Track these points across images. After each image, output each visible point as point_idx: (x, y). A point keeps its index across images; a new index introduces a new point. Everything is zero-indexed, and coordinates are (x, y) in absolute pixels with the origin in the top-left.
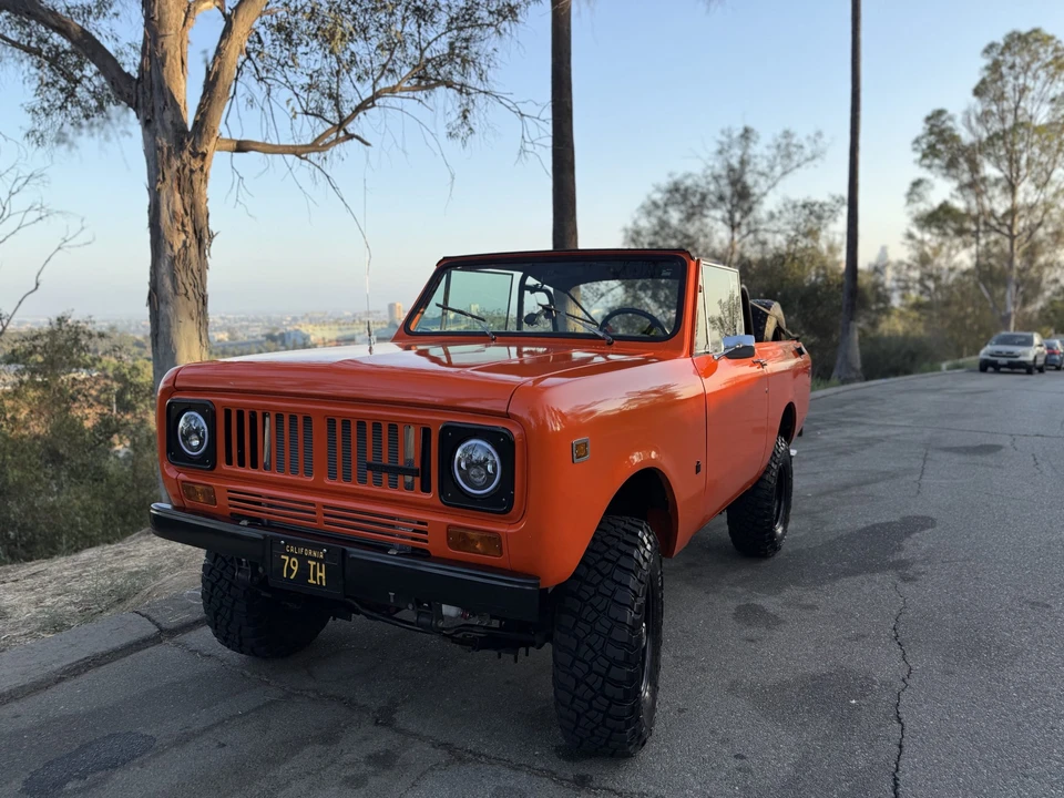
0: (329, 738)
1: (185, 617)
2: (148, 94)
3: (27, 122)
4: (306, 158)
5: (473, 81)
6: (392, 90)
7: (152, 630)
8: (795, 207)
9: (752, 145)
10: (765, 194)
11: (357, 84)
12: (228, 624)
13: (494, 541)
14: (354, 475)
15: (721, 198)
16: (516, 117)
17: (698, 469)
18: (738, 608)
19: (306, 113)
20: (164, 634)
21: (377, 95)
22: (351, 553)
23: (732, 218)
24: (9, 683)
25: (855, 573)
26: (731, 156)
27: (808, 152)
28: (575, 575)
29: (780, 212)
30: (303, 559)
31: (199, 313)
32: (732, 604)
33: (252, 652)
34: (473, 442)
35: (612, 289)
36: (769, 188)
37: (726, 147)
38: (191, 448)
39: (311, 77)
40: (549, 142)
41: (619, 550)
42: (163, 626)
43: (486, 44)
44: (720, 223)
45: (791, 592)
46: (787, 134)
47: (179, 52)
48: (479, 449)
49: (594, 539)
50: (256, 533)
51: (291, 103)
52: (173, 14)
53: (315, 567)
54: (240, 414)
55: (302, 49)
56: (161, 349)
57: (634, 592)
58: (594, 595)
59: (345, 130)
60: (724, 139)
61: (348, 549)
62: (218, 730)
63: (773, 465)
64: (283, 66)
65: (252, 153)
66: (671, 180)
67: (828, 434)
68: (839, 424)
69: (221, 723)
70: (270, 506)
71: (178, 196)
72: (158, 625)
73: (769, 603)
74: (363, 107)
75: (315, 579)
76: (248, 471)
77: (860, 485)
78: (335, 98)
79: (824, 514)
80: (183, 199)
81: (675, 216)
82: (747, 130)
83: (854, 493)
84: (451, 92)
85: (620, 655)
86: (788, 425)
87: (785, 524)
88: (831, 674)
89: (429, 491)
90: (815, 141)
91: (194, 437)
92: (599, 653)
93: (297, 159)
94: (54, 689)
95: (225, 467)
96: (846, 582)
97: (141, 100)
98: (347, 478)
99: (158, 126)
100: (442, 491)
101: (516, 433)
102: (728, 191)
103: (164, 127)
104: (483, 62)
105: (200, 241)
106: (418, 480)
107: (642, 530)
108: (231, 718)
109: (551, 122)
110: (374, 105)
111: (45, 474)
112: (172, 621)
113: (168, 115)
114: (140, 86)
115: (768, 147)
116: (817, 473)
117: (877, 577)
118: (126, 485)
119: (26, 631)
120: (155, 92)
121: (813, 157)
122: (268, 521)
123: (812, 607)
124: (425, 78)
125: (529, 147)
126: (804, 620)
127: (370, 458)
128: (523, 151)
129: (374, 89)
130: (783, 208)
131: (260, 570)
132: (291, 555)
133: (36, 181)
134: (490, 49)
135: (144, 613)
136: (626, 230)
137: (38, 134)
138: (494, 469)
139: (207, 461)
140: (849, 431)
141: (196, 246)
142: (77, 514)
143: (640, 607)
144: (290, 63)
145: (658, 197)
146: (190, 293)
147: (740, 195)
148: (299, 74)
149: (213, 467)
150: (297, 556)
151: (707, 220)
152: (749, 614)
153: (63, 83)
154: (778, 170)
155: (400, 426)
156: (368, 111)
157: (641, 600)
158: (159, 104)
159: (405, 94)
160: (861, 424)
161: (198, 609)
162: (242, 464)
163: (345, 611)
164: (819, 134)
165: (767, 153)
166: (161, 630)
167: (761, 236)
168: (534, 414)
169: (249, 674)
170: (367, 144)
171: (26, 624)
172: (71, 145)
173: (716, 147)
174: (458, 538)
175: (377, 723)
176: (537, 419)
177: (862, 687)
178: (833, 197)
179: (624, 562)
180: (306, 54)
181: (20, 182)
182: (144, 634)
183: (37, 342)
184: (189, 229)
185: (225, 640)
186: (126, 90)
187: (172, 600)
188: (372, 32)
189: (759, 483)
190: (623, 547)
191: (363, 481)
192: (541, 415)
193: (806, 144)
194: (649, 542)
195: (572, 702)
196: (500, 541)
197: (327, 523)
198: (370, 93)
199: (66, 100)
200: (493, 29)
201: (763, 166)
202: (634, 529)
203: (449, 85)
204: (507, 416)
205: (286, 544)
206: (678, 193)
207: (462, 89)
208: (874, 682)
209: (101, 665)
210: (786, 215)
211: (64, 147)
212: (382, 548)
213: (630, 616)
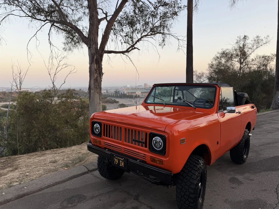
0: (123, 201)
1: (94, 168)
2: (90, 41)
3: (63, 46)
4: (124, 54)
5: (166, 31)
6: (146, 36)
7: (86, 170)
8: (260, 57)
9: (247, 40)
10: (250, 54)
11: (137, 34)
12: (103, 172)
13: (161, 162)
14: (130, 142)
15: (237, 55)
16: (177, 40)
17: (218, 143)
18: (231, 179)
19: (125, 42)
20: (89, 171)
21: (142, 37)
22: (129, 160)
23: (240, 60)
24: (58, 180)
25: (267, 171)
26: (240, 44)
27: (264, 42)
28: (182, 170)
29: (255, 59)
30: (119, 160)
31: (99, 92)
32: (229, 177)
33: (107, 178)
34: (157, 137)
35: (205, 81)
36: (252, 52)
37: (239, 41)
38: (96, 132)
39: (126, 33)
40: (186, 46)
41: (193, 165)
42: (89, 169)
43: (169, 22)
44: (237, 62)
45: (247, 175)
46: (258, 37)
47: (97, 31)
48: (158, 139)
49: (187, 161)
50: (109, 153)
51: (121, 41)
52: (96, 22)
53: (121, 162)
54: (107, 125)
55: (124, 27)
56: (91, 100)
57: (197, 176)
58: (187, 176)
59: (134, 47)
60: (238, 39)
61: (128, 159)
62: (100, 196)
63: (243, 139)
64: (120, 31)
65: (112, 53)
66: (222, 51)
67: (266, 126)
68: (270, 123)
69: (100, 195)
70: (113, 147)
71: (95, 65)
72: (88, 169)
73: (240, 177)
74: (138, 41)
75: (121, 165)
76: (108, 138)
77: (273, 143)
78: (132, 38)
79: (261, 152)
80: (96, 66)
81: (223, 61)
82: (245, 36)
83: (271, 146)
84: (161, 35)
85: (192, 191)
86: (249, 126)
87: (247, 155)
88: (255, 200)
89: (147, 148)
90: (267, 38)
91: (97, 129)
92: (187, 190)
93: (122, 54)
94: (66, 182)
95: (103, 137)
96: (263, 173)
97: (88, 43)
98: (129, 142)
99: (92, 49)
100: (149, 148)
101: (167, 136)
102: (239, 53)
103: (93, 49)
104: (169, 26)
105: (100, 75)
106: (144, 145)
107: (200, 160)
108: (102, 194)
109: (186, 41)
110: (141, 40)
111: (65, 126)
112: (91, 168)
113: (94, 46)
114: (88, 40)
115: (252, 41)
116: (261, 139)
117: (274, 172)
118: (82, 129)
119: (61, 166)
120: (91, 41)
121: (266, 43)
122: (112, 150)
123: (252, 180)
124: (154, 31)
125: (180, 48)
126: (249, 183)
127: (134, 139)
128: (179, 49)
129: (141, 36)
130: (256, 58)
131: (110, 160)
132: (116, 159)
133: (65, 58)
134: (171, 23)
135: (85, 166)
136: (209, 64)
137: (65, 49)
138: (162, 144)
139: (99, 135)
140: (273, 126)
141: (99, 76)
142: (71, 136)
143: (198, 180)
144: (121, 30)
145: (218, 55)
146: (98, 87)
147: (243, 54)
148: (123, 33)
149: (101, 137)
150: (118, 159)
151: (233, 61)
152: (233, 180)
153: (72, 37)
154: (255, 47)
155: (141, 132)
156: (139, 42)
157: (199, 178)
158: (92, 43)
159: (148, 37)
160: (277, 123)
161: (96, 167)
162: (107, 136)
163: (129, 171)
164: (268, 36)
165: (251, 42)
166: (88, 170)
167: (249, 66)
168: (171, 132)
169: (107, 183)
170: (139, 50)
171: (61, 165)
172: (72, 51)
173: (236, 41)
174: (153, 160)
175: (134, 199)
176: (172, 133)
177: (263, 205)
178: (272, 54)
179: (195, 168)
180: (125, 28)
181: (62, 58)
182: (85, 171)
183: (64, 95)
184: (98, 72)
185: (102, 175)
186: (85, 40)
187: (91, 163)
188: (141, 21)
189: (239, 144)
190: (195, 164)
191: (132, 143)
192: (173, 132)
193: (264, 39)
194: (202, 163)
195: (180, 201)
196: (163, 161)
197: (124, 152)
198: (140, 37)
199: (71, 41)
200: (171, 18)
201: (250, 46)
202: (198, 160)
203: (160, 33)
204: (164, 132)
205: (115, 156)
206: (224, 54)
207: (163, 34)
208: (267, 204)
209: (76, 178)
210: (257, 60)
211: (71, 51)
212: (136, 159)
213: (195, 182)
